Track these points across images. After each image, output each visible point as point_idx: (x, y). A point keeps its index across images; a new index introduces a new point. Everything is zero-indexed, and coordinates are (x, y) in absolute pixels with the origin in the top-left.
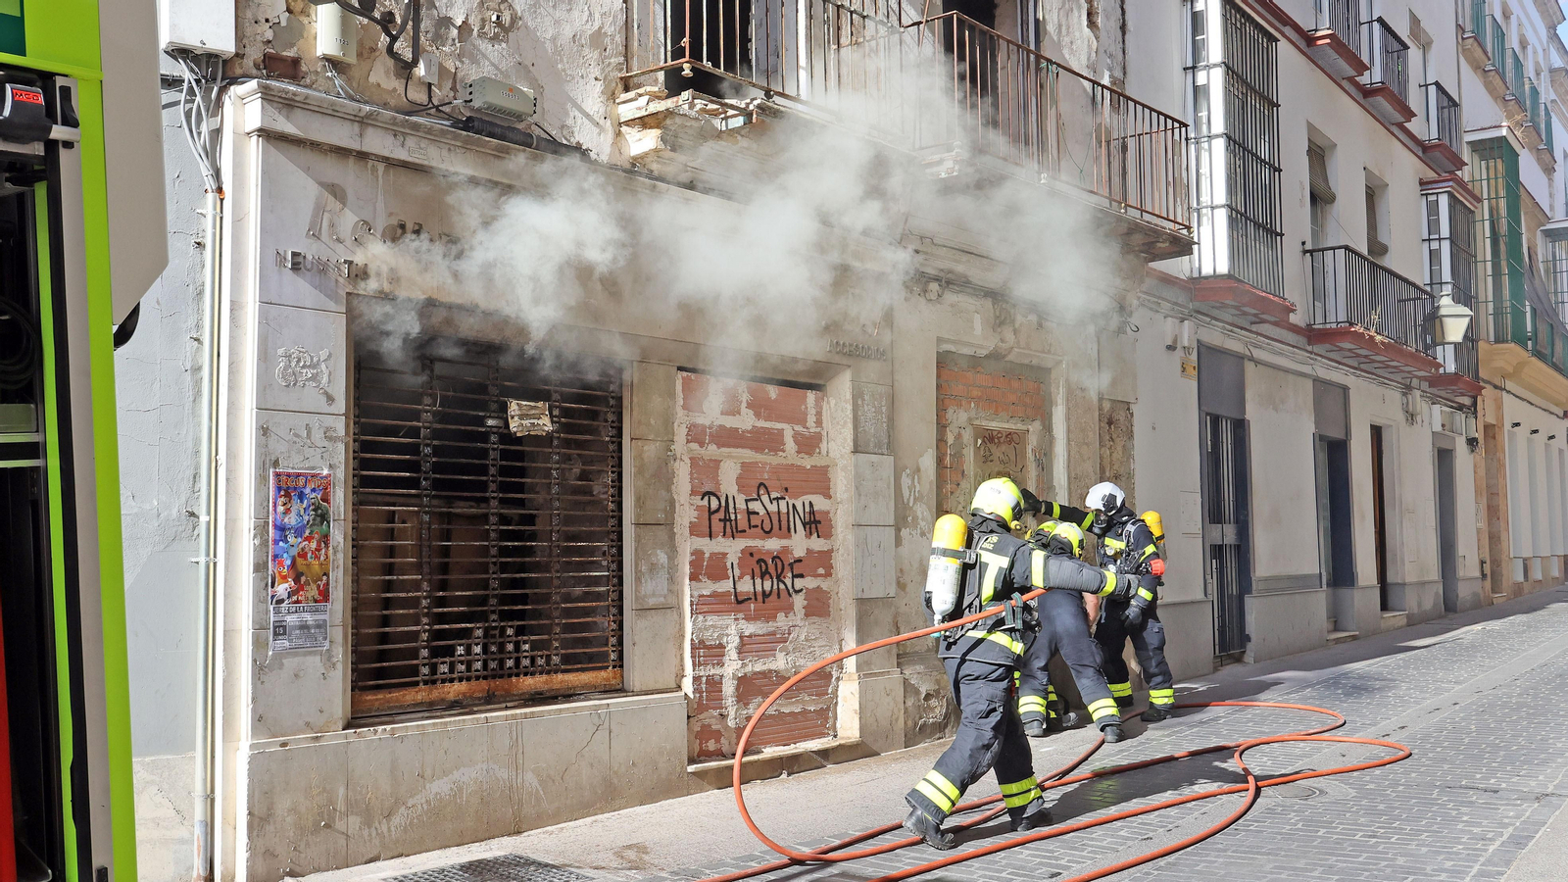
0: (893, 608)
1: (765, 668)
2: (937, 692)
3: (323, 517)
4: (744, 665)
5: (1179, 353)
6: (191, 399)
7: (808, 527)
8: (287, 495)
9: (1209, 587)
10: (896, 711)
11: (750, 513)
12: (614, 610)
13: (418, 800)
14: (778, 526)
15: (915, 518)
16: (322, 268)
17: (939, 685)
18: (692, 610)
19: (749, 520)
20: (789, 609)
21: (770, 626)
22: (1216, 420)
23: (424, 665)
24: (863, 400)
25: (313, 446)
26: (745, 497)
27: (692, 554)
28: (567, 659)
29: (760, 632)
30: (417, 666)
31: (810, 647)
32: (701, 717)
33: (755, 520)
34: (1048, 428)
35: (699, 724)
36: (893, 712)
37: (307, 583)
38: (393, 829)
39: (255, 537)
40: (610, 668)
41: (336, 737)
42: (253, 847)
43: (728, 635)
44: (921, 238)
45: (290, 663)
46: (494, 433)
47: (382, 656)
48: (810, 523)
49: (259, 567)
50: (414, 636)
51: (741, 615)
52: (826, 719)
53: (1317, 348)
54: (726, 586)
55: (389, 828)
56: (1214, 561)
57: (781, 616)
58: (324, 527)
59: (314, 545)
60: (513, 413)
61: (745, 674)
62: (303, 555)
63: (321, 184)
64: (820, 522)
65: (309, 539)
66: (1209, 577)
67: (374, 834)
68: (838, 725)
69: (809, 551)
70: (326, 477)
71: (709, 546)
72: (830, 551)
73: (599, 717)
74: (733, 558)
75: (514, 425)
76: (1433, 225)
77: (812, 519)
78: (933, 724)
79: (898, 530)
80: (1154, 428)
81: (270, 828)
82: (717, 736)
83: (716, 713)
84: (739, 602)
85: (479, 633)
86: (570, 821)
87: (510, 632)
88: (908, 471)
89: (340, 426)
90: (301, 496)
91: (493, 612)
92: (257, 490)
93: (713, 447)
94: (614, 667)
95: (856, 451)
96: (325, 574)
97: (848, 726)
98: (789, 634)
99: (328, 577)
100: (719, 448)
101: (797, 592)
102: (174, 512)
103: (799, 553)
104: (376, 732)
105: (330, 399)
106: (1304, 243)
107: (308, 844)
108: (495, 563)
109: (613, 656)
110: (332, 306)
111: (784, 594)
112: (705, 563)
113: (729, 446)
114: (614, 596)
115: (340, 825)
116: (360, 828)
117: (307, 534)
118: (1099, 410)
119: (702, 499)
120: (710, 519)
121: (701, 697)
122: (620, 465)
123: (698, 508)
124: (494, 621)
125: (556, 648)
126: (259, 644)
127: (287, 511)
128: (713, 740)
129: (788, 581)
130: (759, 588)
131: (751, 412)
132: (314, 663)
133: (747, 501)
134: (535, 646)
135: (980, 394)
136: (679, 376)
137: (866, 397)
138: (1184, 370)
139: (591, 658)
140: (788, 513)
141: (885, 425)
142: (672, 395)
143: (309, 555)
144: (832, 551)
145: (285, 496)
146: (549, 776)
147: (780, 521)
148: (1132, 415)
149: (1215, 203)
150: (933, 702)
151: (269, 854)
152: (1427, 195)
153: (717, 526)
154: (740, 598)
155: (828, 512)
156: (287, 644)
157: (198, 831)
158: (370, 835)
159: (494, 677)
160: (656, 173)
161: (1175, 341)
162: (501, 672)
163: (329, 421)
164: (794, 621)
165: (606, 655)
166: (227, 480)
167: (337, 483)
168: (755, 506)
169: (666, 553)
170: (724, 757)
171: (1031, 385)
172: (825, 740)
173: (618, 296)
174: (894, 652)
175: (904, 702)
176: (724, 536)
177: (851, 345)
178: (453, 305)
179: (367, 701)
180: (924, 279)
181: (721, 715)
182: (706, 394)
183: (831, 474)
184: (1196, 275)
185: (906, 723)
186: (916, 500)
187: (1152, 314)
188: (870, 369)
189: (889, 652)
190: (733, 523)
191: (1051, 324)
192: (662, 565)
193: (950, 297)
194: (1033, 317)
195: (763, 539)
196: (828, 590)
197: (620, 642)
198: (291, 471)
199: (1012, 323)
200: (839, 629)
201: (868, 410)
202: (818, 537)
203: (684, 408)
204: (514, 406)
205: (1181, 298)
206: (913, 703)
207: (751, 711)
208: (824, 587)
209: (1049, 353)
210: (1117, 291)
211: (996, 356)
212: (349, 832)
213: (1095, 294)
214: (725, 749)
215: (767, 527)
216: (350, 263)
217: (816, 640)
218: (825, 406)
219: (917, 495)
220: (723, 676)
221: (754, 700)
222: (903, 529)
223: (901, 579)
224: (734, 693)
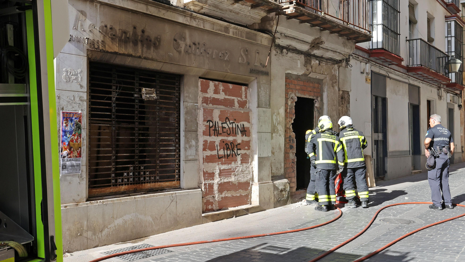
0: (270, 160)
1: (228, 181)
2: (285, 189)
3: (79, 128)
4: (221, 180)
5: (365, 74)
7: (242, 132)
8: (67, 120)
9: (373, 154)
11: (223, 128)
12: (177, 161)
13: (112, 225)
14: (232, 132)
15: (278, 130)
16: (79, 41)
18: (203, 161)
19: (223, 130)
20: (236, 161)
21: (229, 166)
22: (376, 98)
23: (113, 179)
24: (261, 89)
25: (76, 103)
26: (221, 122)
27: (204, 142)
28: (161, 178)
29: (226, 168)
30: (111, 179)
31: (243, 174)
32: (207, 197)
33: (225, 130)
34: (322, 100)
35: (206, 200)
36: (270, 196)
37: (74, 151)
38: (103, 236)
40: (176, 181)
41: (84, 204)
43: (215, 169)
44: (281, 34)
45: (68, 178)
46: (137, 99)
47: (96, 176)
48: (243, 131)
50: (109, 169)
51: (220, 163)
52: (248, 198)
53: (410, 74)
54: (214, 153)
55: (102, 236)
56: (375, 146)
57: (233, 163)
58: (79, 131)
59: (76, 137)
60: (143, 92)
61: (221, 183)
62: (72, 141)
63: (78, 10)
64: (246, 131)
65: (74, 135)
66: (373, 151)
67: (96, 237)
68: (252, 201)
69: (242, 141)
70: (80, 114)
71: (209, 139)
72: (249, 141)
73: (173, 197)
74: (217, 143)
75: (144, 97)
76: (449, 32)
77: (244, 130)
78: (283, 200)
79: (272, 134)
80: (356, 100)
82: (212, 204)
83: (211, 196)
84: (219, 158)
85: (132, 168)
86: (163, 233)
87: (142, 168)
88: (275, 114)
89: (85, 96)
90: (72, 120)
91: (137, 161)
93: (211, 105)
94: (177, 180)
95: (258, 107)
96: (80, 148)
97: (255, 201)
98: (236, 169)
99: (81, 149)
100: (213, 105)
101: (238, 155)
103: (239, 141)
104: (97, 202)
105: (81, 86)
106: (406, 38)
107: (74, 241)
108: (137, 144)
109: (177, 176)
110: (82, 53)
111: (234, 155)
112: (208, 145)
113: (216, 105)
114: (177, 156)
115: (85, 234)
116: (92, 236)
117: (74, 133)
118: (339, 94)
119: (207, 123)
120: (210, 130)
121: (206, 190)
122: (179, 111)
123: (206, 126)
124: (137, 164)
125: (158, 173)
127: (67, 126)
128: (210, 205)
129: (236, 151)
130: (226, 153)
131: (223, 93)
132: (76, 180)
133: (222, 124)
134: (151, 173)
135: (299, 88)
136: (200, 80)
137: (262, 88)
138: (366, 80)
139: (169, 177)
140: (236, 128)
141: (268, 98)
142: (197, 87)
143: (74, 141)
145: (66, 120)
146: (156, 217)
147: (233, 131)
148: (349, 95)
149: (378, 23)
150: (284, 193)
152: (447, 21)
153: (212, 132)
154: (220, 157)
155: (249, 128)
156: (66, 172)
158: (95, 238)
159: (137, 184)
160: (192, 10)
161: (364, 71)
162: (139, 182)
163: (81, 94)
164: (237, 165)
165: (175, 176)
167: (84, 116)
168: (225, 125)
169: (195, 141)
170: (214, 211)
171: (316, 85)
172: (247, 205)
173: (180, 52)
174: (270, 176)
175: (274, 193)
176: (214, 135)
177: (257, 70)
178: (124, 55)
179: (93, 192)
180: (281, 48)
181: (213, 197)
182: (208, 87)
183: (250, 115)
184: (371, 48)
185: (274, 200)
186: (278, 124)
187: (356, 61)
188: (263, 79)
189: (269, 175)
190: (217, 131)
191: (323, 64)
192: (194, 145)
193: (290, 54)
194: (317, 62)
195: (227, 136)
196: (249, 154)
197: (179, 171)
198: (68, 112)
199: (310, 64)
200: (252, 168)
201: (263, 93)
202: (246, 136)
203: (201, 91)
204: (144, 89)
205: (366, 56)
206: (277, 193)
207: (223, 195)
208: (247, 153)
209: (322, 74)
210: (345, 53)
211: (305, 75)
212: (88, 237)
213: (338, 54)
214: (214, 208)
215: (229, 132)
216: (88, 39)
217: (245, 171)
218: (248, 91)
219: (278, 122)
220: (214, 183)
221: (224, 192)
222: (274, 134)
223: (273, 151)
224: (217, 189)
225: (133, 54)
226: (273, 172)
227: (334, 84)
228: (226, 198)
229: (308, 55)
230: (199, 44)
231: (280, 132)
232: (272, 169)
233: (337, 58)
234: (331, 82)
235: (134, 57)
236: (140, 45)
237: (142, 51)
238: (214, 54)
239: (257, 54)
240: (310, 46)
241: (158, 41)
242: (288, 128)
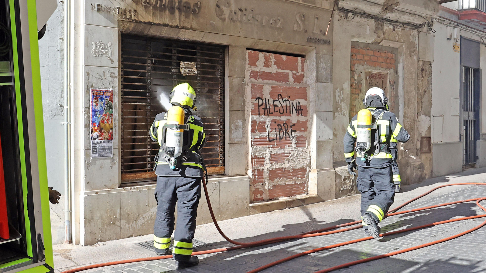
0: (331, 144)
1: (280, 167)
2: (349, 177)
3: (110, 107)
4: (272, 166)
5: (452, 41)
6: (60, 62)
7: (298, 111)
8: (97, 98)
9: (462, 137)
11: (275, 106)
12: (221, 144)
13: (148, 214)
14: (286, 111)
15: (341, 109)
16: (108, 11)
18: (252, 144)
19: (274, 109)
20: (290, 144)
21: (282, 151)
22: (467, 69)
23: (149, 164)
24: (321, 61)
25: (106, 80)
26: (273, 100)
27: (252, 122)
29: (278, 153)
30: (146, 164)
31: (298, 159)
32: (255, 185)
33: (277, 109)
34: (396, 72)
35: (254, 188)
36: (331, 185)
37: (104, 132)
38: (137, 225)
39: (85, 114)
40: (220, 166)
41: (116, 190)
42: (86, 230)
43: (266, 154)
45: (98, 162)
46: (175, 75)
47: (132, 160)
48: (299, 110)
49: (87, 126)
50: (145, 153)
51: (271, 146)
52: (304, 187)
54: (265, 135)
55: (136, 225)
56: (464, 127)
57: (287, 146)
58: (110, 111)
59: (107, 118)
60: (182, 67)
61: (272, 169)
62: (103, 121)
64: (302, 110)
65: (105, 115)
66: (462, 134)
67: (131, 227)
68: (309, 189)
69: (298, 121)
70: (111, 91)
71: (259, 119)
72: (306, 122)
73: (216, 185)
74: (268, 124)
75: (182, 71)
77: (300, 108)
78: (347, 190)
79: (334, 113)
80: (441, 72)
81: (92, 224)
82: (261, 192)
83: (261, 184)
84: (270, 141)
86: (204, 224)
88: (338, 90)
89: (116, 72)
90: (102, 99)
92: (85, 97)
93: (260, 80)
94: (221, 166)
95: (317, 81)
96: (111, 129)
97: (313, 190)
98: (290, 154)
100: (263, 80)
101: (293, 137)
102: (55, 104)
103: (294, 122)
104: (131, 189)
105: (112, 61)
107: (106, 230)
109: (221, 161)
110: (112, 25)
111: (288, 138)
113: (266, 79)
114: (220, 138)
115: (118, 223)
116: (125, 225)
117: (104, 113)
118: (418, 65)
119: (256, 100)
120: (259, 108)
121: (255, 177)
122: (224, 87)
123: (254, 104)
126: (87, 155)
127: (97, 105)
128: (259, 195)
129: (290, 132)
130: (278, 136)
131: (275, 66)
132: (107, 162)
133: (274, 101)
135: (368, 58)
136: (247, 52)
137: (322, 60)
138: (454, 48)
139: (212, 162)
140: (290, 106)
141: (329, 71)
142: (244, 59)
143: (105, 121)
144: (307, 121)
145: (96, 99)
147: (287, 109)
148: (431, 67)
150: (347, 181)
151: (92, 233)
153: (262, 111)
154: (271, 139)
155: (306, 106)
156: (97, 155)
157: (66, 224)
158: (129, 227)
161: (451, 36)
163: (112, 70)
164: (292, 148)
165: (218, 161)
166: (74, 93)
167: (115, 94)
168: (277, 103)
169: (242, 121)
170: (264, 201)
171: (390, 55)
172: (304, 195)
173: (223, 20)
174: (332, 161)
175: (335, 181)
176: (264, 115)
177: (316, 39)
178: (159, 24)
179: (127, 177)
180: (346, 11)
181: (263, 185)
182: (258, 59)
183: (307, 91)
184: (461, 8)
185: (336, 189)
186: (341, 101)
187: (441, 25)
188: (324, 48)
189: (329, 161)
190: (268, 110)
191: (399, 29)
192: (240, 126)
193: (357, 19)
194: (391, 27)
195: (280, 116)
196: (305, 137)
197: (224, 156)
198: (98, 89)
199: (382, 29)
200: (310, 152)
201: (323, 65)
202: (302, 115)
203: (249, 64)
204: (182, 64)
205: (454, 18)
206: (339, 182)
207: (275, 184)
208: (304, 135)
209: (398, 41)
210: (427, 16)
211: (376, 43)
212: (121, 226)
213: (418, 17)
214: (264, 198)
215: (282, 112)
216: (119, 8)
217: (300, 156)
218: (305, 64)
219: (342, 99)
220: (263, 169)
221: (276, 179)
222: (336, 113)
223: (335, 133)
224: (268, 176)
225: (170, 24)
226: (335, 157)
227: (413, 54)
228: (278, 186)
229: (379, 20)
230: (246, 9)
231: (344, 111)
232: (333, 154)
233: (416, 22)
234: (408, 51)
235: (171, 27)
236: (177, 12)
237: (180, 20)
238: (264, 20)
239: (316, 19)
240: (382, 8)
241: (198, 8)
242: (354, 106)
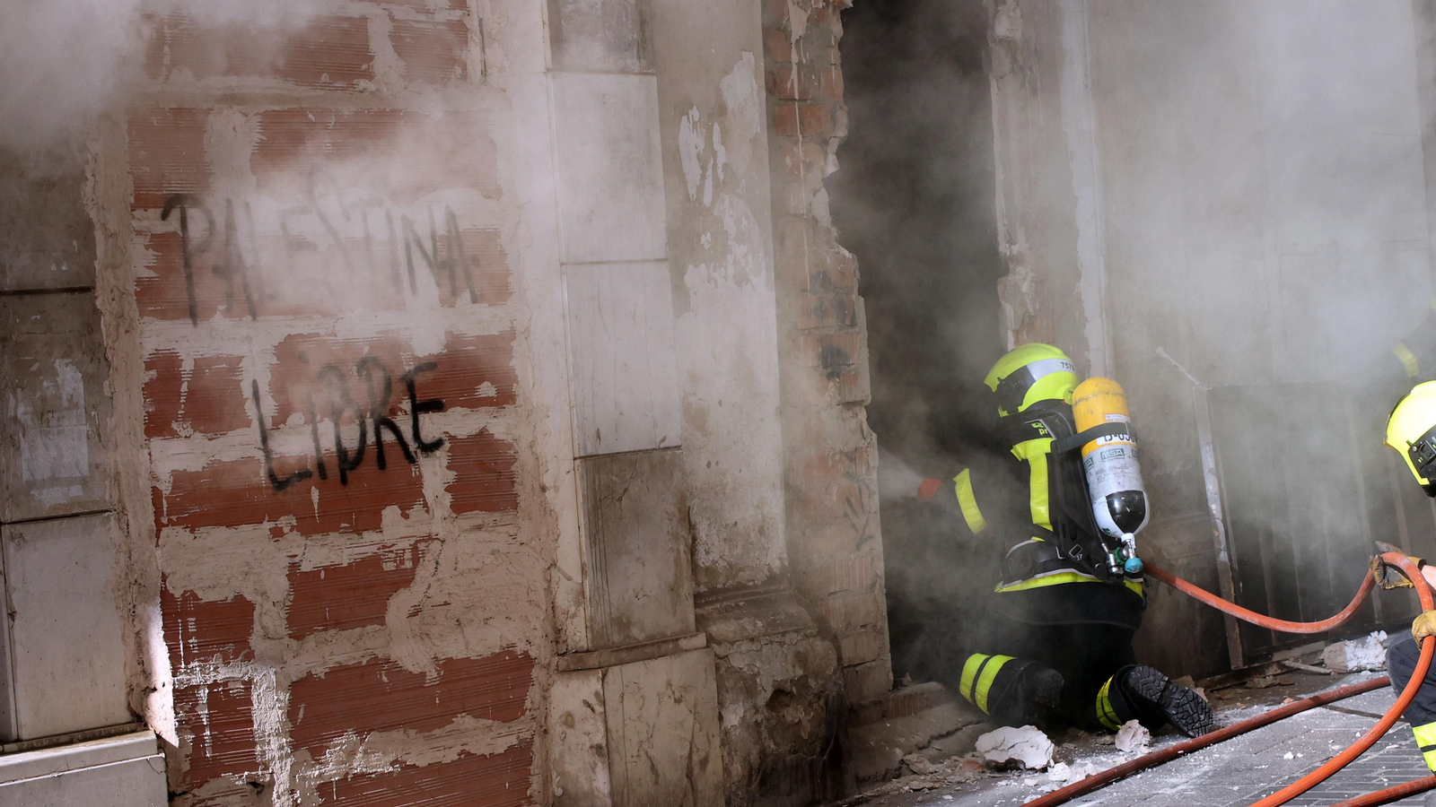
0: (677, 475)
1: (359, 655)
2: (802, 683)
4: (306, 652)
7: (445, 276)
10: (700, 741)
15: (719, 238)
17: (804, 665)
18: (158, 513)
20: (409, 495)
21: (368, 543)
26: (277, 206)
27: (149, 368)
29: (341, 562)
31: (470, 591)
32: (203, 793)
36: (692, 744)
43: (258, 576)
48: (450, 265)
51: (286, 522)
52: (524, 777)
54: (239, 446)
57: (390, 514)
61: (312, 674)
64: (475, 261)
69: (453, 340)
71: (191, 342)
72: (507, 338)
74: (256, 369)
77: (456, 255)
79: (679, 270)
83: (239, 780)
84: (280, 488)
88: (695, 113)
93: (183, 78)
95: (558, 67)
98: (417, 560)
100: (200, 77)
101: (428, 449)
103: (427, 345)
111: (394, 456)
112: (184, 387)
113: (225, 72)
119: (165, 216)
120: (189, 270)
121: (199, 741)
123: (157, 242)
129: (405, 424)
130: (329, 444)
133: (283, 216)
140: (392, 241)
144: (511, 334)
147: (372, 265)
150: (794, 712)
153: (211, 287)
154: (282, 476)
155: (495, 234)
164: (425, 525)
168: (307, 228)
169: (78, 365)
174: (687, 588)
175: (720, 717)
176: (229, 312)
181: (254, 784)
185: (726, 769)
186: (717, 186)
189: (673, 589)
192: (70, 399)
196: (508, 439)
202: (475, 300)
206: (743, 718)
207: (331, 767)
208: (497, 431)
219: (721, 175)
220: (250, 681)
221: (337, 740)
222: (691, 268)
223: (692, 399)
224: (283, 724)
226: (703, 560)
228: (351, 785)
231: (740, 249)
232: (694, 539)
242: (795, 215)
